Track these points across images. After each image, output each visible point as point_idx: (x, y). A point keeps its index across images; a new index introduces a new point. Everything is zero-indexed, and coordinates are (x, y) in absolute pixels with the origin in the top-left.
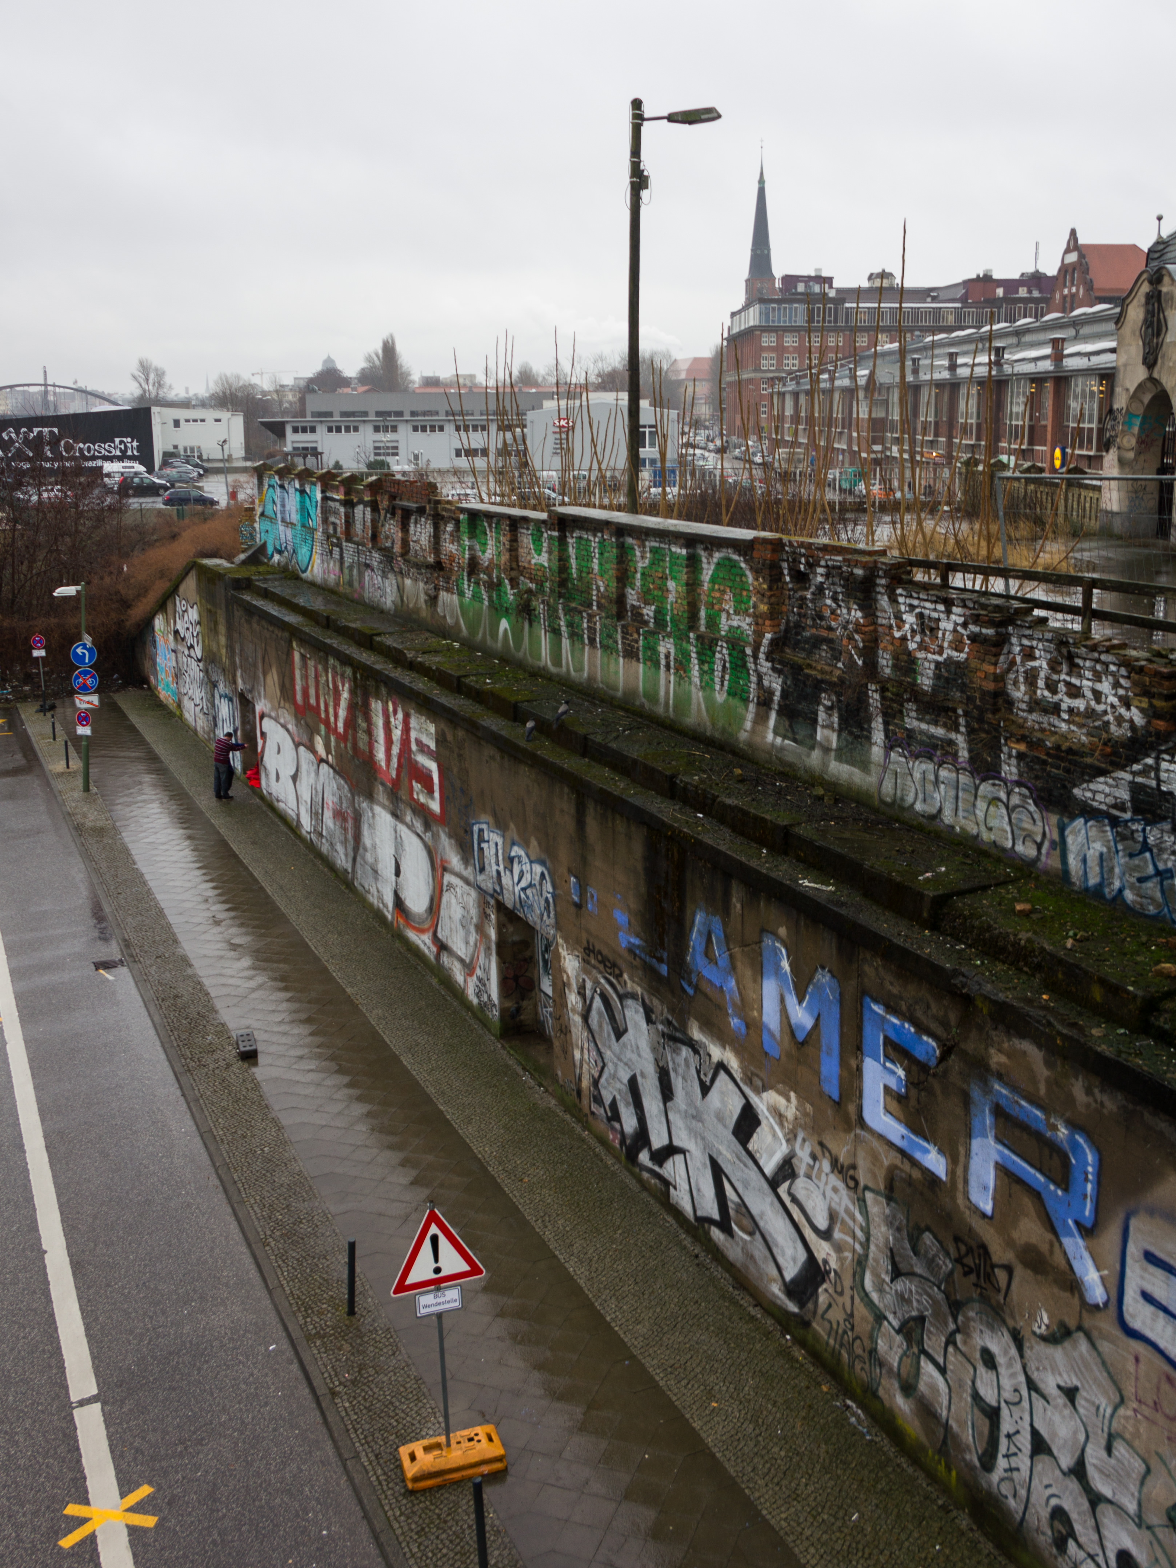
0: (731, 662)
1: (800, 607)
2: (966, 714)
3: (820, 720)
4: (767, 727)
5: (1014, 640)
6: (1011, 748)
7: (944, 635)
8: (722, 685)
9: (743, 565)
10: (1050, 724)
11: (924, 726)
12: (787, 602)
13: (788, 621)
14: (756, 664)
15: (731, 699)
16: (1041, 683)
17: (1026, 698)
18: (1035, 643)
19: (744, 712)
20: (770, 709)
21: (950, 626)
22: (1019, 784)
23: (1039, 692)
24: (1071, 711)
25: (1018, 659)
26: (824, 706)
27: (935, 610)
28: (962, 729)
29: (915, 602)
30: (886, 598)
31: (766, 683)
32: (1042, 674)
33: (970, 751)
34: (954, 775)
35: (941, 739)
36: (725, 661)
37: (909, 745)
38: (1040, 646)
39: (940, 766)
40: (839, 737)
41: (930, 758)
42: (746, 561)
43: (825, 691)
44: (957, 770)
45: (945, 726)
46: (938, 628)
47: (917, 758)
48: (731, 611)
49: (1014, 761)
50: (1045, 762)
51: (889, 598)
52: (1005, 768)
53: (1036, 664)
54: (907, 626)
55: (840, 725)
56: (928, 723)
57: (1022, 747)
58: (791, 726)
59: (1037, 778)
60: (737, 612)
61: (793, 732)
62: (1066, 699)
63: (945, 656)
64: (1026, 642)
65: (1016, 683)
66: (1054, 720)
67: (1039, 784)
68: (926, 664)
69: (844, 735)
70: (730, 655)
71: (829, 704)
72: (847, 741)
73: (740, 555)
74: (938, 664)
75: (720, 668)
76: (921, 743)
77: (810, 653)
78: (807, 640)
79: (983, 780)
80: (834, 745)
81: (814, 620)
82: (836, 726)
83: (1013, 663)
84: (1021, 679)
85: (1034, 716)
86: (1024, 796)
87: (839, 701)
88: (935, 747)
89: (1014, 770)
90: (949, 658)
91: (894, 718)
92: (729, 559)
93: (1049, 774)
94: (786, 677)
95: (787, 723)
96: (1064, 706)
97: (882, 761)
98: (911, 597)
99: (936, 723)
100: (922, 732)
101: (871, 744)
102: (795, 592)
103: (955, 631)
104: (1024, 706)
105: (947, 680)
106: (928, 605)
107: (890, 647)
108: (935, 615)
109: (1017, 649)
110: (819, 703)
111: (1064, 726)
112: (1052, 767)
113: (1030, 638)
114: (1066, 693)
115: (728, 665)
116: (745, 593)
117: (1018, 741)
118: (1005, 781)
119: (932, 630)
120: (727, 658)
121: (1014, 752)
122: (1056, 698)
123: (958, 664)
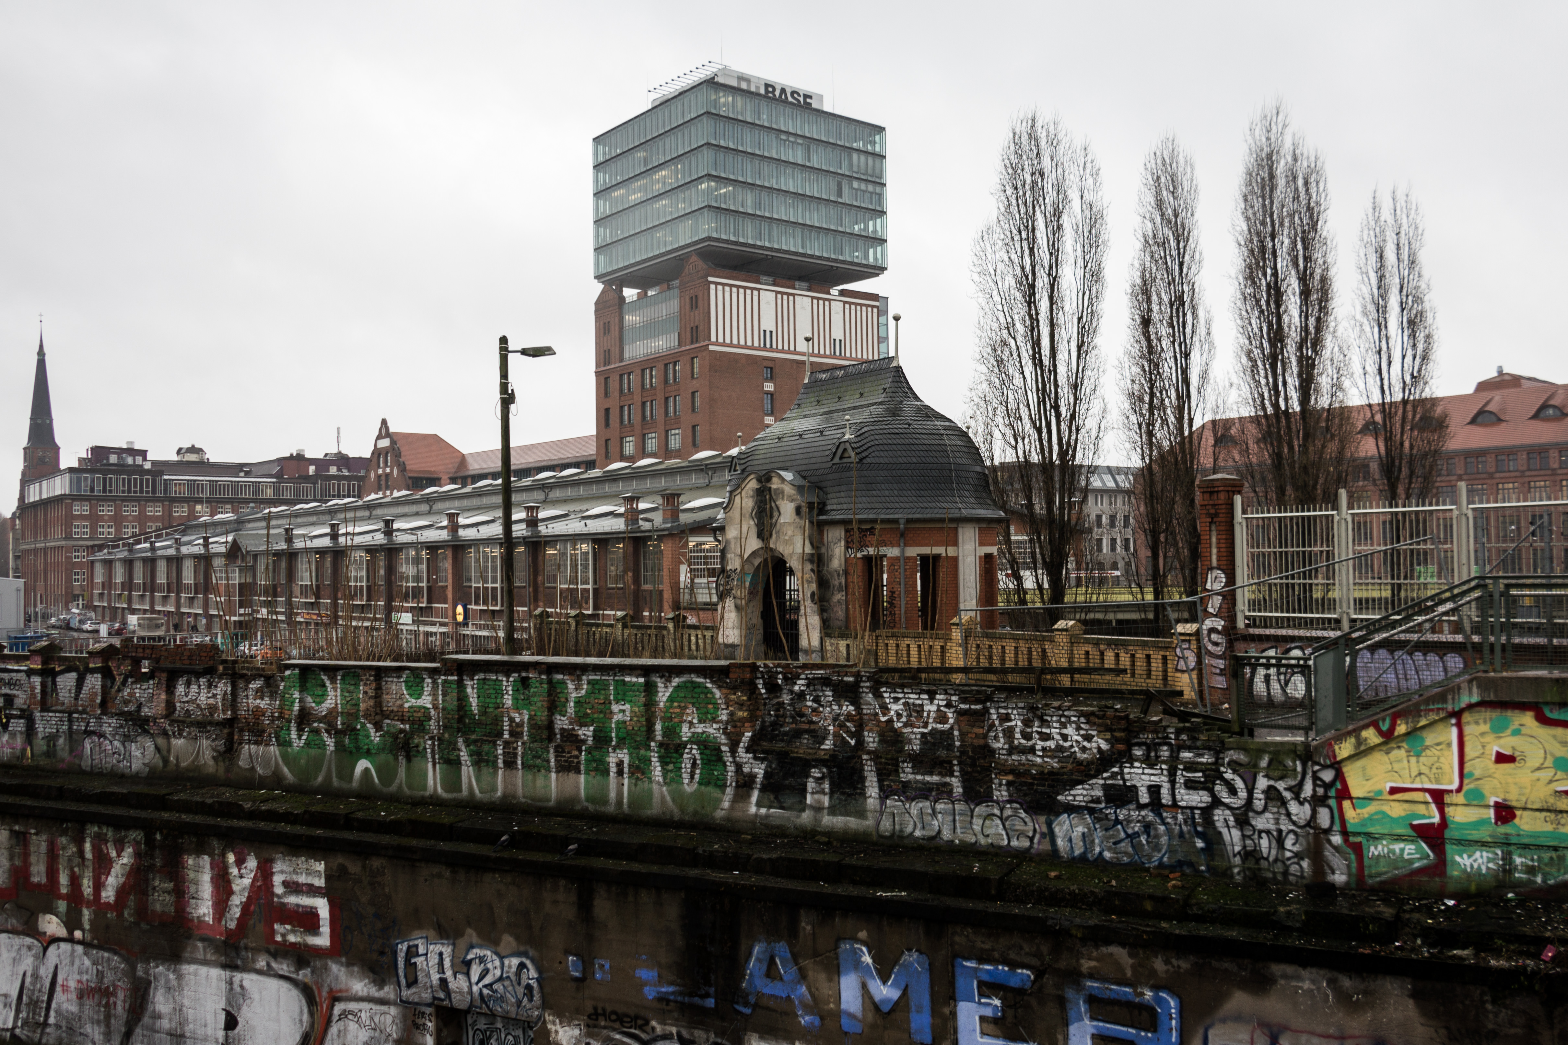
0: (702, 759)
1: (777, 710)
2: (960, 764)
3: (809, 789)
4: (750, 803)
5: (993, 711)
6: (1001, 780)
7: (928, 715)
8: (692, 777)
9: (709, 685)
10: (1028, 760)
11: (919, 777)
12: (762, 708)
13: (763, 722)
14: (734, 756)
15: (703, 788)
16: (1018, 736)
17: (1006, 746)
18: (1010, 711)
19: (720, 795)
20: (752, 789)
21: (934, 708)
22: (1009, 802)
23: (1016, 742)
24: (1044, 749)
25: (997, 723)
26: (814, 777)
27: (919, 699)
28: (957, 774)
29: (901, 695)
30: (870, 695)
31: (746, 769)
32: (1018, 730)
33: (964, 788)
34: (950, 806)
35: (936, 784)
36: (695, 760)
37: (904, 792)
38: (1015, 712)
39: (935, 802)
40: (831, 798)
41: (926, 798)
42: (712, 682)
43: (814, 767)
44: (953, 803)
45: (940, 774)
46: (923, 711)
47: (913, 800)
48: (695, 721)
49: (1004, 788)
50: (1032, 784)
51: (874, 695)
52: (996, 793)
53: (1013, 723)
54: (892, 713)
55: (831, 789)
56: (922, 774)
57: (1010, 778)
58: (776, 798)
59: (1025, 795)
60: (700, 722)
61: (779, 801)
62: (1039, 742)
63: (930, 728)
64: (1002, 711)
65: (996, 738)
66: (1030, 757)
67: (1028, 799)
68: (913, 736)
69: (836, 796)
70: (701, 754)
71: (819, 775)
72: (840, 800)
73: (705, 678)
74: (923, 735)
75: (689, 766)
76: (916, 789)
77: (789, 742)
78: (786, 734)
79: (977, 805)
80: (826, 804)
81: (792, 717)
82: (827, 790)
83: (993, 725)
84: (1001, 735)
85: (1014, 757)
86: (1016, 809)
87: (830, 772)
88: (930, 790)
89: (1005, 793)
90: (933, 729)
91: (889, 775)
92: (692, 682)
93: (1036, 791)
94: (770, 762)
95: (772, 797)
96: (1038, 747)
97: (878, 807)
98: (895, 692)
99: (931, 774)
100: (917, 782)
101: (866, 798)
102: (771, 700)
103: (938, 710)
104: (1004, 752)
105: (934, 744)
106: (912, 696)
107: (875, 728)
108: (919, 702)
109: (995, 717)
110: (808, 776)
111: (1039, 760)
112: (1038, 785)
113: (1006, 708)
114: (1040, 739)
115: (698, 762)
116: (710, 706)
117: (1006, 774)
118: (997, 802)
119: (918, 712)
120: (698, 757)
121: (1004, 782)
122: (1030, 743)
123: (942, 732)
